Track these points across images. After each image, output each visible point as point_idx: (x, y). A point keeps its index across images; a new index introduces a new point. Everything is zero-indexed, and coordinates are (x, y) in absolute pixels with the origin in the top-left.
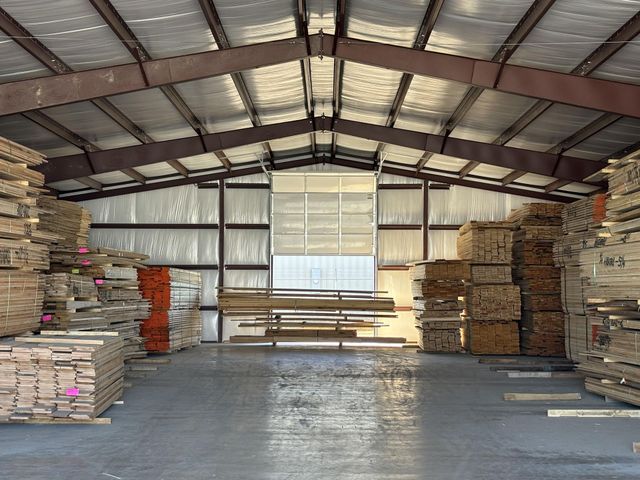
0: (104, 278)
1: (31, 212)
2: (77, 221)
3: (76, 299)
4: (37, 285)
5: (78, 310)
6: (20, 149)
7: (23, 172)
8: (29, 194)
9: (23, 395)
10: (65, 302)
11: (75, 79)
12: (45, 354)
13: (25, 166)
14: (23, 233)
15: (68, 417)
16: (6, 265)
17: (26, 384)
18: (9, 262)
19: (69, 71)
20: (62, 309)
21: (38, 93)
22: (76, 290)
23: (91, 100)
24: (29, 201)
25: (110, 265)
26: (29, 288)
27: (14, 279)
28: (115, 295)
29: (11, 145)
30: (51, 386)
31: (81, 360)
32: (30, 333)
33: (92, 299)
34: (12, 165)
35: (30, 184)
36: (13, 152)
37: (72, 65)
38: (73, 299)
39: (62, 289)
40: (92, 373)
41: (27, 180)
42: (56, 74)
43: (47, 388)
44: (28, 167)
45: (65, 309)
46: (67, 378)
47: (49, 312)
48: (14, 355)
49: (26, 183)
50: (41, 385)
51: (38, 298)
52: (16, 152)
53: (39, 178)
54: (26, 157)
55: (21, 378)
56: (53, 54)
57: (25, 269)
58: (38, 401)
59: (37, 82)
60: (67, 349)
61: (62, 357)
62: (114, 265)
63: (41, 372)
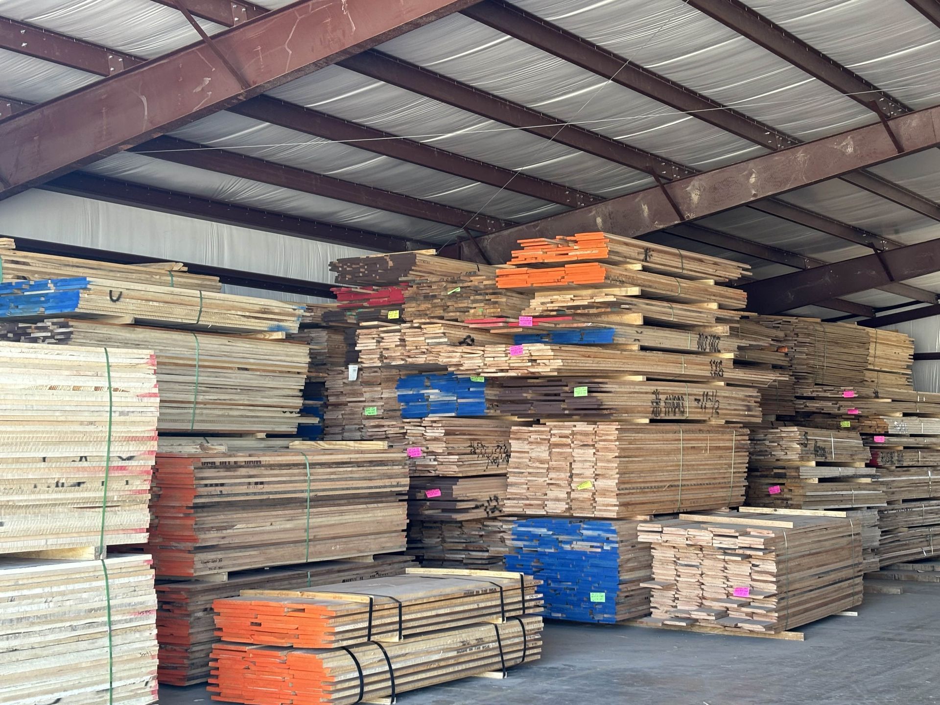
0: (886, 434)
1: (721, 344)
2: (862, 351)
3: (818, 464)
4: (733, 444)
5: (821, 480)
6: (701, 261)
7: (706, 291)
8: (719, 320)
9: (684, 592)
10: (797, 469)
11: (801, 155)
12: (704, 537)
13: (711, 282)
14: (708, 374)
15: (736, 626)
16: (677, 417)
17: (688, 578)
18: (683, 412)
19: (796, 143)
20: (795, 478)
21: (752, 180)
22: (819, 450)
23: (839, 176)
24: (721, 329)
25: (899, 415)
26: (718, 448)
27: (687, 436)
28: (909, 459)
29: (682, 256)
30: (719, 582)
31: (750, 548)
32: (725, 510)
33: (857, 464)
34: (685, 283)
35: (721, 307)
36: (686, 266)
37: (799, 134)
38: (813, 463)
39: (793, 449)
40: (772, 567)
41: (715, 301)
42: (775, 151)
43: (715, 586)
44: (717, 283)
45: (798, 477)
46: (740, 571)
47: (776, 481)
48: (665, 538)
49: (714, 306)
50: (705, 580)
51: (739, 463)
52: (689, 265)
53: (739, 297)
54: (711, 271)
55: (682, 570)
56: (764, 125)
57: (714, 422)
58: (704, 601)
59: (751, 164)
60: (731, 532)
61: (727, 543)
62: (905, 415)
63: (706, 562)
